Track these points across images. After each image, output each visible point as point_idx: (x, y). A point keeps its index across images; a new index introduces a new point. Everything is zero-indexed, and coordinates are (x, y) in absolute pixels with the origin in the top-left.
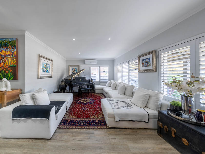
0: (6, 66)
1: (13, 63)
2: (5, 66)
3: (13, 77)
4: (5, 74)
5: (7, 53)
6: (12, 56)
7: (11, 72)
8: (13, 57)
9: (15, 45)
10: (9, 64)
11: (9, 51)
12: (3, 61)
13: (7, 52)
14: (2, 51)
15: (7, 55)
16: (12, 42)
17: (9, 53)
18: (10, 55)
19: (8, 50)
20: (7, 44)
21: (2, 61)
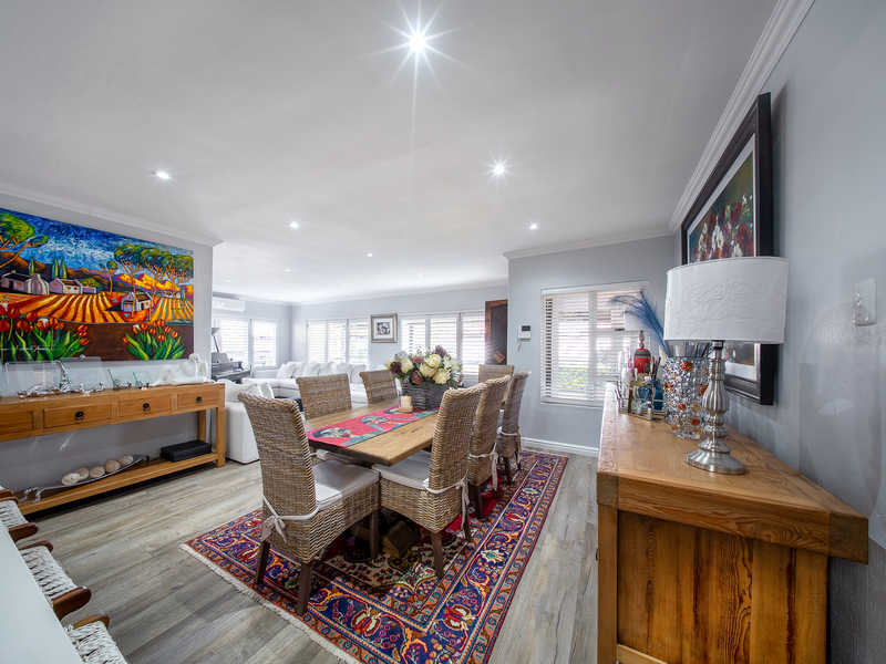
0: (156, 322)
1: (183, 315)
2: (154, 319)
3: (181, 352)
4: (155, 343)
5: (160, 286)
6: (178, 296)
7: (176, 339)
8: (181, 299)
9: (188, 269)
10: (170, 317)
11: (169, 282)
12: (146, 307)
13: (164, 282)
14: (143, 275)
15: (159, 291)
16: (178, 260)
17: (167, 286)
18: (170, 291)
19: (166, 277)
20: (163, 258)
21: (142, 305)
